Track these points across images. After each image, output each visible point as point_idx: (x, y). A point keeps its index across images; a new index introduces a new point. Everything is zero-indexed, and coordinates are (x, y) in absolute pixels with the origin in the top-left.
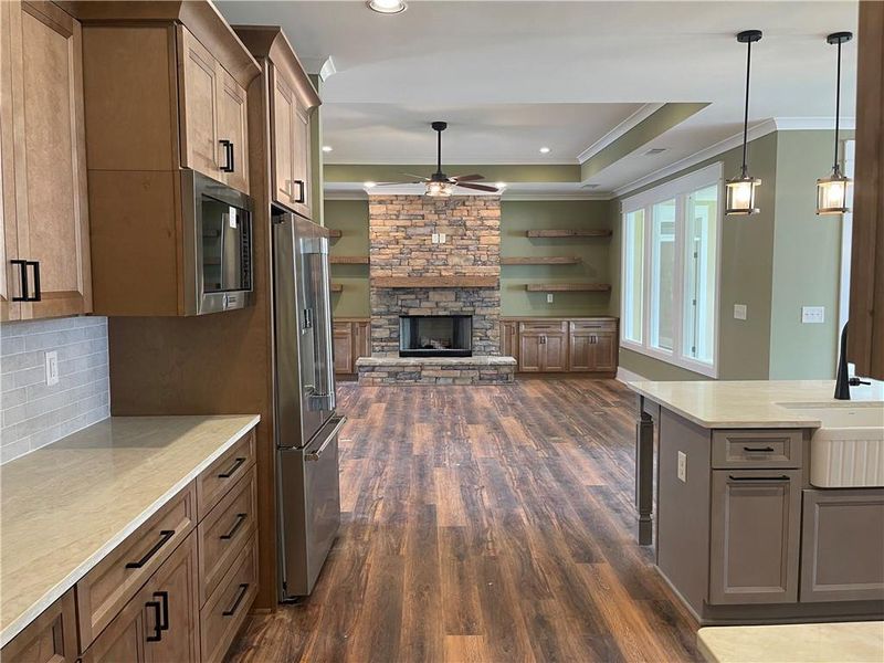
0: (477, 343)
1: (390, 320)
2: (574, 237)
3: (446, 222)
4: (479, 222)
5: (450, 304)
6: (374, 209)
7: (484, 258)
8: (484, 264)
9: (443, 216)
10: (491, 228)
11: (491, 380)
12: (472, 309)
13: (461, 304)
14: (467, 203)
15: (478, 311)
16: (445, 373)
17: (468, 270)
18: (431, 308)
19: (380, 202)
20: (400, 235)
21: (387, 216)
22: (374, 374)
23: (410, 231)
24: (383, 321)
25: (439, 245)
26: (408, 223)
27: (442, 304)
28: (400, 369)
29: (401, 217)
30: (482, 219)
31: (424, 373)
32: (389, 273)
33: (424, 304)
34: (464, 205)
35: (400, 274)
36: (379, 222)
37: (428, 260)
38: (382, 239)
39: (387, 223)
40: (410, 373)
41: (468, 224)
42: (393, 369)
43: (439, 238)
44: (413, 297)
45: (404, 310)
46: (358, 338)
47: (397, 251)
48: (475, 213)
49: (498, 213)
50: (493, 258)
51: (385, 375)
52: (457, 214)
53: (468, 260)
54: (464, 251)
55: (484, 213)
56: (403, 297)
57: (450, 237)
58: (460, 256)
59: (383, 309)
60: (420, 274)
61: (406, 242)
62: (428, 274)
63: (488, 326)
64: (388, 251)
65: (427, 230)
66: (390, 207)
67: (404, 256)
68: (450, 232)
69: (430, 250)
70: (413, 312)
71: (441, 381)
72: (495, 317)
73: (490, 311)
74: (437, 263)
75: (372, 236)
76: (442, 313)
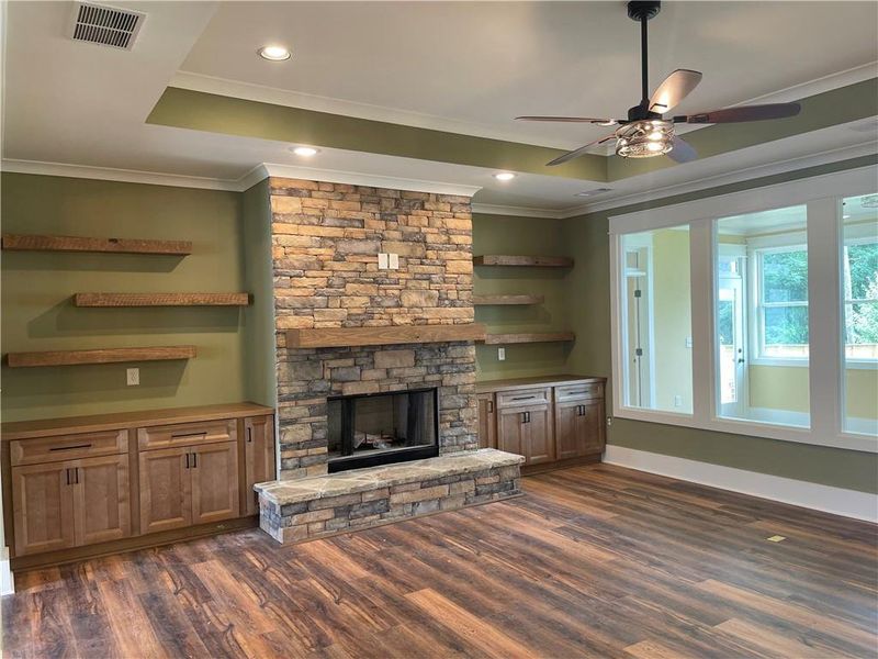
0: (447, 431)
1: (311, 407)
3: (397, 235)
4: (444, 238)
5: (407, 372)
6: (280, 204)
7: (453, 295)
8: (453, 304)
9: (393, 224)
10: (459, 247)
11: (492, 492)
12: (436, 377)
13: (423, 370)
14: (427, 206)
15: (447, 380)
16: (427, 493)
17: (432, 314)
18: (378, 381)
19: (292, 192)
20: (326, 252)
21: (302, 218)
22: (310, 517)
23: (343, 247)
24: (300, 411)
25: (388, 271)
26: (338, 232)
27: (395, 372)
28: (353, 500)
29: (328, 222)
30: (447, 232)
31: (395, 499)
32: (308, 321)
33: (369, 374)
34: (423, 208)
35: (327, 323)
36: (290, 228)
37: (372, 299)
38: (296, 259)
39: (305, 230)
40: (372, 503)
41: (430, 238)
42: (343, 501)
43: (388, 261)
44: (350, 362)
45: (335, 387)
47: (321, 282)
48: (438, 223)
49: (468, 224)
50: (464, 296)
51: (329, 514)
52: (417, 221)
53: (430, 297)
54: (425, 284)
55: (451, 223)
56: (333, 364)
57: (406, 259)
58: (419, 290)
59: (299, 388)
60: (359, 321)
61: (337, 266)
62: (374, 323)
63: (462, 402)
64: (306, 282)
65: (370, 246)
66: (308, 202)
67: (334, 290)
68: (405, 251)
69: (375, 281)
70: (350, 390)
71: (421, 509)
72: (470, 388)
73: (462, 379)
74: (387, 303)
75: (278, 253)
76: (395, 387)
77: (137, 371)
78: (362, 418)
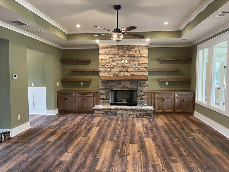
0: (139, 101)
1: (106, 92)
2: (176, 61)
3: (127, 55)
4: (140, 55)
5: (128, 86)
6: (101, 51)
7: (142, 69)
8: (142, 71)
9: (126, 53)
10: (144, 57)
11: (144, 115)
12: (136, 88)
13: (132, 86)
14: (135, 48)
15: (139, 89)
16: (126, 112)
17: (136, 73)
18: (121, 87)
19: (103, 48)
20: (110, 60)
21: (105, 54)
22: (99, 112)
23: (114, 59)
24: (104, 92)
25: (124, 64)
26: (113, 56)
27: (125, 86)
28: (109, 111)
29: (111, 54)
30: (141, 54)
31: (118, 112)
32: (106, 74)
33: (119, 86)
34: (134, 49)
35: (110, 75)
36: (103, 56)
37: (120, 70)
38: (104, 62)
39: (105, 56)
40: (113, 112)
41: (136, 56)
42: (106, 110)
43: (124, 61)
44: (115, 83)
45: (111, 88)
46: (95, 98)
47: (109, 66)
48: (138, 52)
49: (147, 51)
50: (145, 69)
51: (103, 113)
52: (132, 52)
53: (135, 69)
54: (134, 66)
55: (142, 52)
56: (111, 83)
57: (129, 61)
58: (132, 68)
59: (104, 88)
60: (117, 75)
61: (112, 63)
62: (120, 75)
63: (143, 94)
64: (106, 66)
65: (120, 58)
66: (107, 50)
67: (111, 68)
68: (129, 59)
69: (121, 66)
70: (115, 89)
71: (124, 115)
72: (146, 91)
73: (144, 89)
74: (124, 71)
75: (100, 61)
76: (125, 89)
77: (83, 83)
78: (119, 95)
